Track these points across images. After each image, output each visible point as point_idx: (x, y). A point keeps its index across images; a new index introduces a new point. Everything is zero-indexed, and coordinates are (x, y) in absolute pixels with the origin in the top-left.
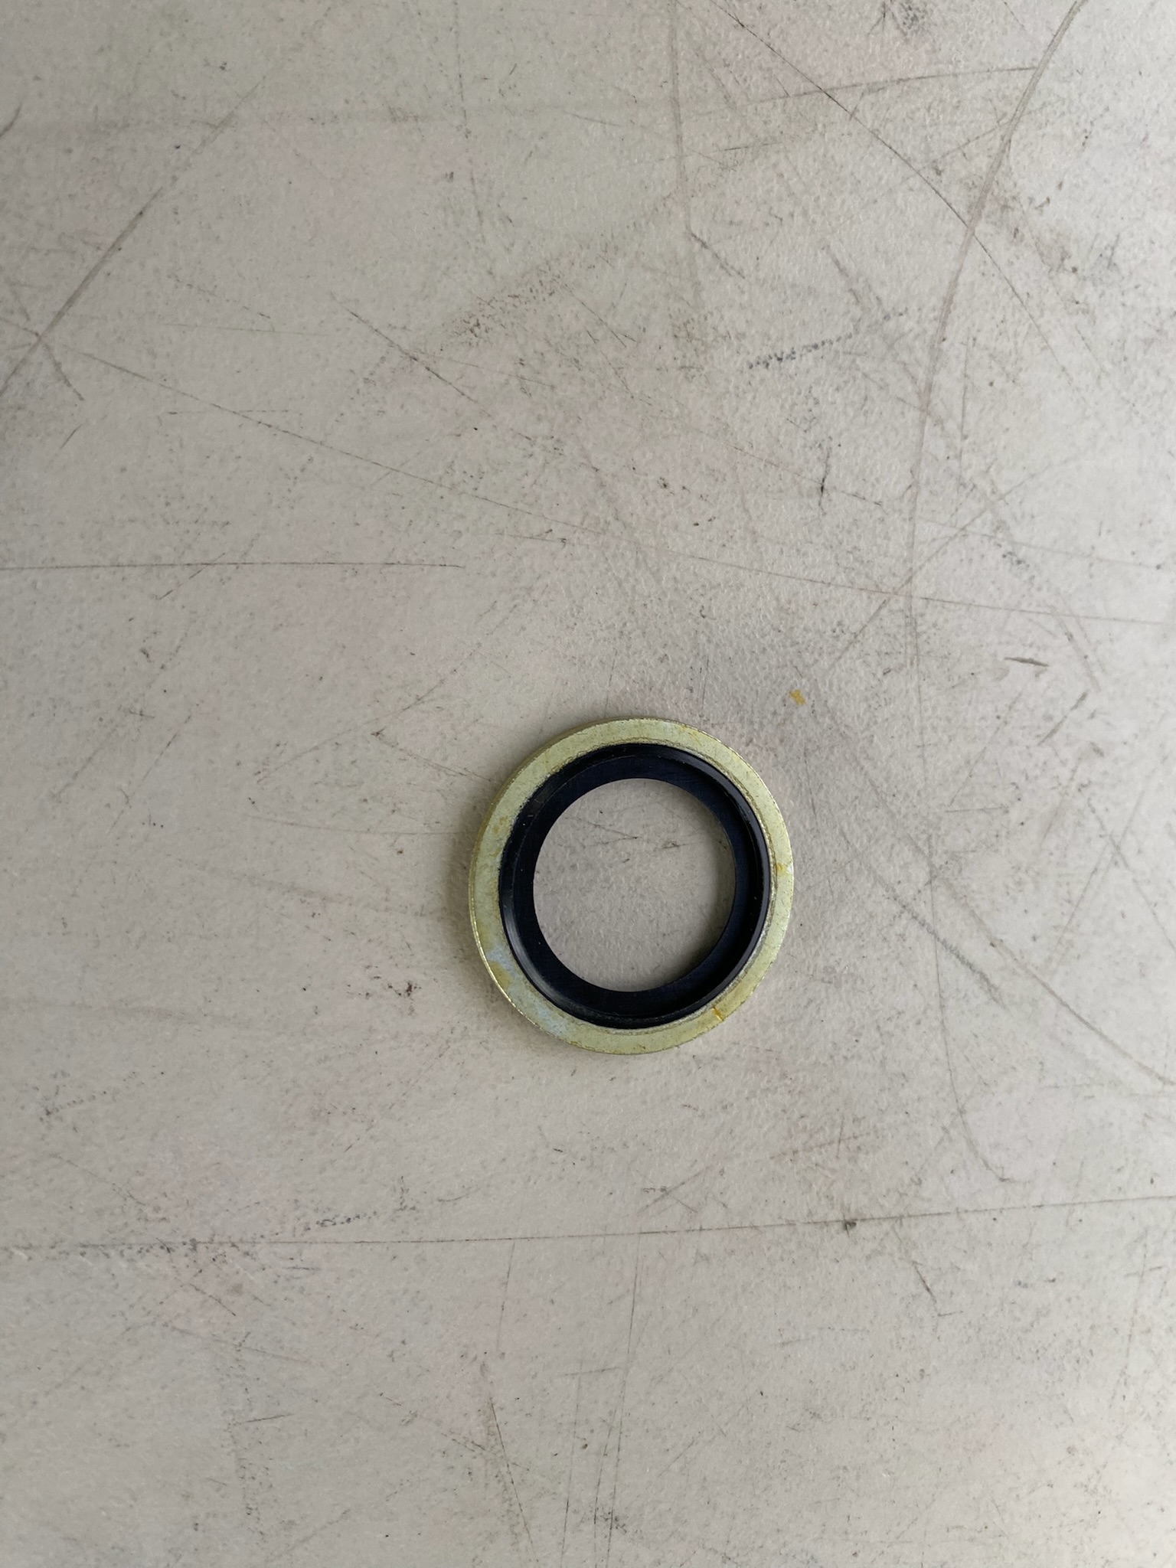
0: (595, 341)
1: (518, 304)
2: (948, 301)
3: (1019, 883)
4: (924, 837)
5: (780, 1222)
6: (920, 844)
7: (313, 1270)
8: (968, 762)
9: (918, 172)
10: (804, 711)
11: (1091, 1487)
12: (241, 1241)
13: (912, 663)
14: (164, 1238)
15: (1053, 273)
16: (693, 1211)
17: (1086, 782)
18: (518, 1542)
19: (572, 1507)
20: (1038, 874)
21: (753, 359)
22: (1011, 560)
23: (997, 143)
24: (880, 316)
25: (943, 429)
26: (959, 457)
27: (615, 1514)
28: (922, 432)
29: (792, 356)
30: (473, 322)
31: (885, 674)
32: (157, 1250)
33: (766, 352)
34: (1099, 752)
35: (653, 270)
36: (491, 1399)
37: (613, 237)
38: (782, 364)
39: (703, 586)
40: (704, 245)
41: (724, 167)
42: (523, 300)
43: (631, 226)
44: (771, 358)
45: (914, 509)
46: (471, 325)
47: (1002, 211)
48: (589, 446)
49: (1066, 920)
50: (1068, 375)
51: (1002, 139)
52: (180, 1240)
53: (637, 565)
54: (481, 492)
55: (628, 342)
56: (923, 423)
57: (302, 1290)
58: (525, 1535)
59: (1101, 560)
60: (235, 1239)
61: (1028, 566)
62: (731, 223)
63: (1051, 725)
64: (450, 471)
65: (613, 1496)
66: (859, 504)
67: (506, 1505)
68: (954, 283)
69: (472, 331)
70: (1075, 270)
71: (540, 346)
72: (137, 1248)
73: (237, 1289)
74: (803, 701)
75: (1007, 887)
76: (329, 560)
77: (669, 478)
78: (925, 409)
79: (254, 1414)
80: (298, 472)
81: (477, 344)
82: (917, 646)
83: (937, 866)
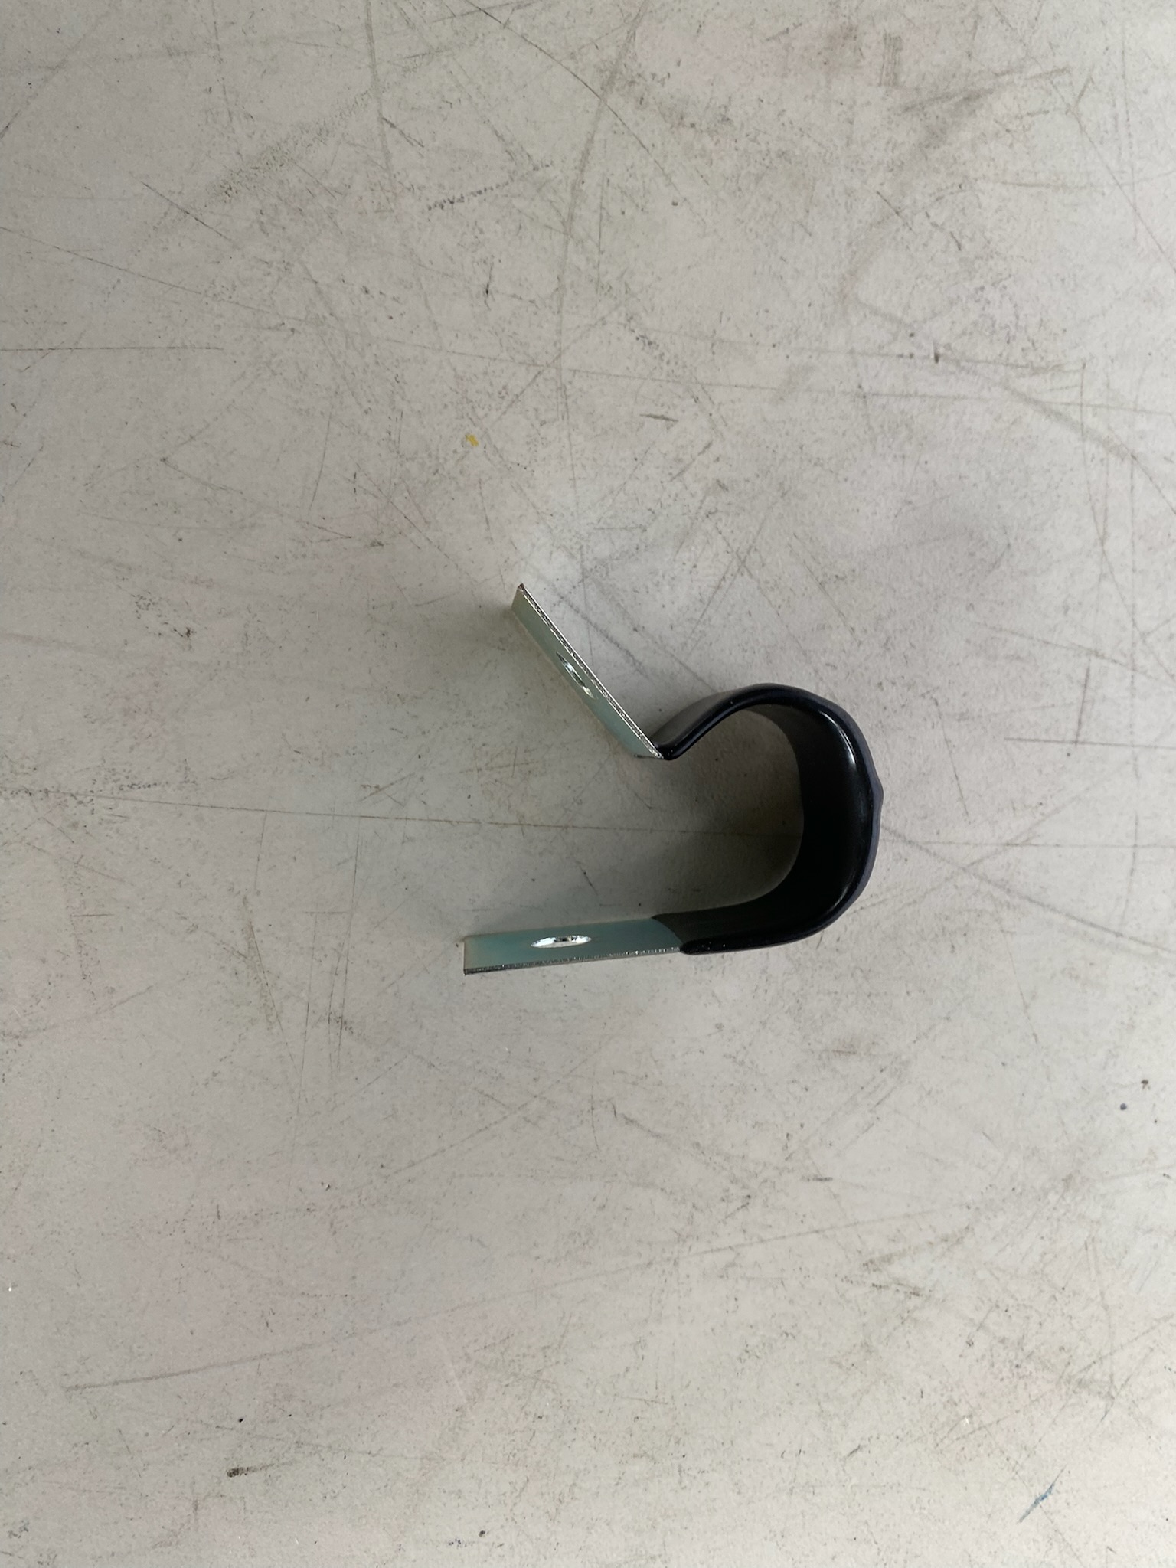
0: (313, 196)
1: (258, 173)
2: (586, 155)
3: (657, 584)
4: (578, 547)
5: (469, 820)
6: (574, 552)
7: (126, 818)
8: (612, 492)
9: (560, 63)
10: (479, 450)
11: (740, 1058)
12: (77, 793)
13: (563, 417)
14: (27, 786)
15: (674, 129)
16: (401, 804)
17: (713, 511)
18: (272, 1028)
19: (311, 1008)
20: (673, 578)
21: (431, 204)
22: (644, 342)
23: (623, 36)
24: (531, 168)
25: (583, 247)
26: (597, 267)
27: (345, 1019)
28: (566, 251)
29: (461, 199)
30: (227, 186)
31: (541, 425)
32: (22, 794)
33: (442, 198)
34: (723, 487)
35: (354, 145)
36: (251, 923)
37: (325, 123)
38: (454, 206)
39: (397, 360)
40: (392, 126)
41: (406, 70)
42: (262, 171)
43: (338, 116)
44: (445, 202)
45: (561, 305)
46: (225, 189)
47: (630, 86)
48: (310, 267)
49: (699, 614)
50: (689, 203)
51: (628, 32)
52: (37, 788)
53: (347, 347)
54: (234, 299)
55: (337, 196)
56: (567, 243)
57: (118, 831)
58: (277, 1023)
59: (722, 341)
60: (73, 792)
61: (658, 346)
62: (413, 109)
63: (681, 466)
64: (212, 285)
65: (342, 1006)
66: (516, 302)
67: (263, 1000)
68: (591, 141)
69: (226, 193)
70: (693, 125)
71: (275, 201)
72: (9, 792)
73: (74, 825)
74: (477, 444)
75: (647, 587)
76: (131, 346)
77: (369, 287)
78: (568, 233)
79: (85, 913)
80: (110, 290)
81: (230, 201)
82: (566, 404)
83: (588, 569)
